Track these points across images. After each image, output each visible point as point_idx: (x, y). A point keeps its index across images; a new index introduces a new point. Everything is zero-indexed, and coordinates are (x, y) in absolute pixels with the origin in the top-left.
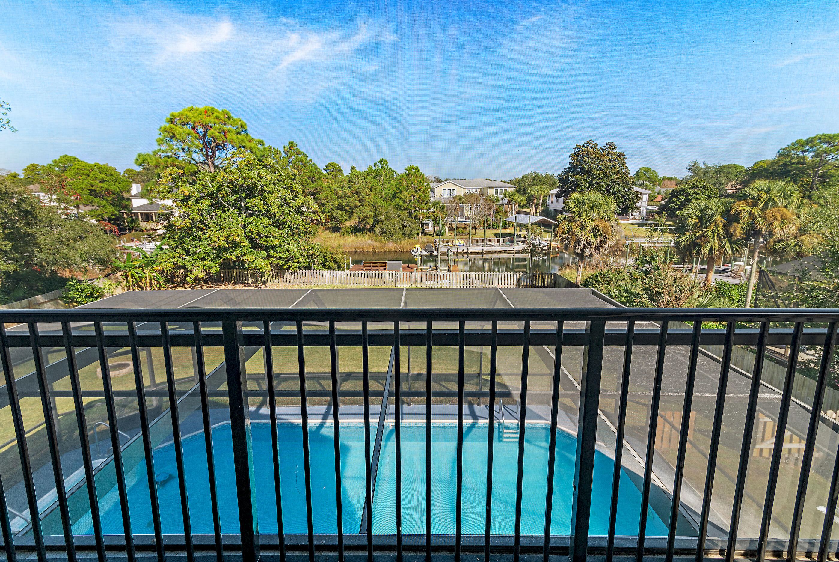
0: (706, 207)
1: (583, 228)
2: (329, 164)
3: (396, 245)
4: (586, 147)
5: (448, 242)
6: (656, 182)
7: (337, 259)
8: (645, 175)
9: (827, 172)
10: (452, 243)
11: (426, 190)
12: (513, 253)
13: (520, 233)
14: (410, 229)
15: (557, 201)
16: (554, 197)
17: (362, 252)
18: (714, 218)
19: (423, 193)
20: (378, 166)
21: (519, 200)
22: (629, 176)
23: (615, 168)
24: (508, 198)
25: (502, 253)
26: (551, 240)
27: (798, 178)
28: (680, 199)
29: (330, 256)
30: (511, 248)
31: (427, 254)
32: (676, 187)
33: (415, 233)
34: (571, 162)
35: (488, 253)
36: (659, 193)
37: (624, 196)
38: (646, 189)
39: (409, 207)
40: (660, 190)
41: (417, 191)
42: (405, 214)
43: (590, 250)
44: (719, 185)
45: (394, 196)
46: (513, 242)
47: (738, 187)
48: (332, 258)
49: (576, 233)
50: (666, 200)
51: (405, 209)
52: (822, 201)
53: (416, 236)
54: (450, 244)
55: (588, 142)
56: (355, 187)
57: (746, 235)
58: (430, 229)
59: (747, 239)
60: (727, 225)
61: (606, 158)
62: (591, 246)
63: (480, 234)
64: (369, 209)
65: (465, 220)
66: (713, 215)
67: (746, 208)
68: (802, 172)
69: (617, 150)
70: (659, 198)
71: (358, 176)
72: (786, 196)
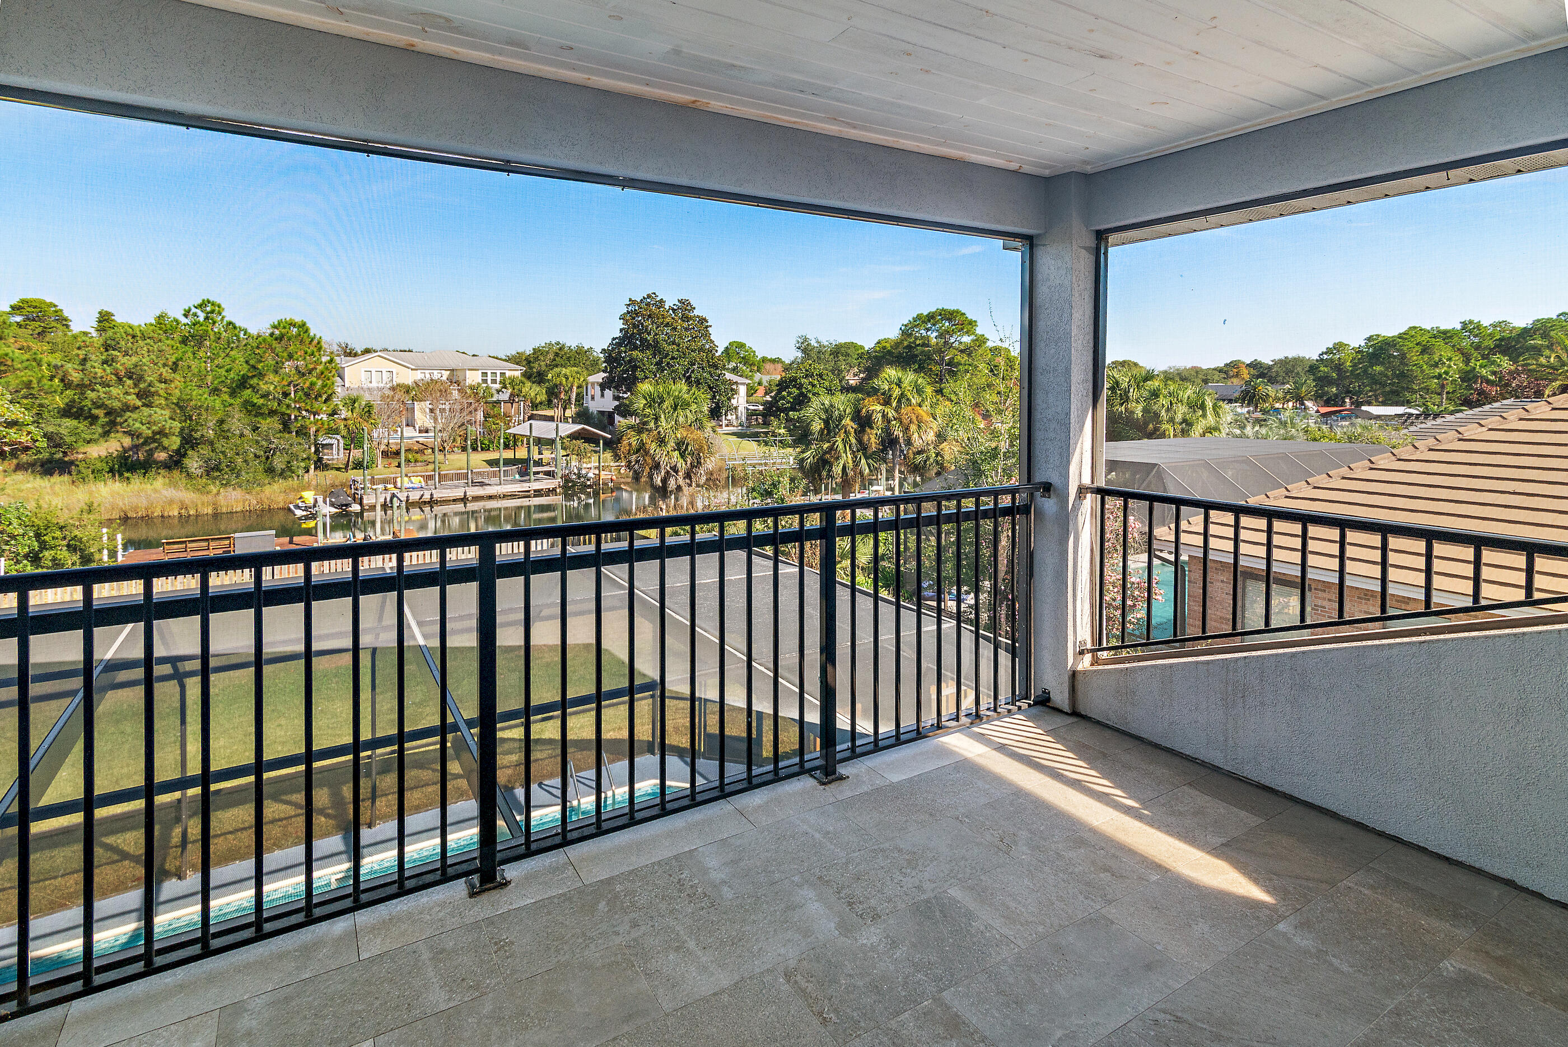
0: (831, 406)
1: (662, 442)
2: (23, 301)
3: (248, 496)
4: (646, 305)
5: (385, 481)
6: (755, 365)
7: (80, 540)
8: (738, 353)
9: (953, 358)
10: (395, 483)
11: (326, 373)
12: (529, 497)
13: (541, 456)
14: (286, 458)
15: (602, 395)
16: (598, 388)
17: (147, 519)
18: (843, 421)
19: (318, 378)
20: (195, 315)
21: (533, 394)
22: (717, 355)
23: (695, 341)
24: (510, 391)
25: (505, 496)
26: (598, 468)
27: (926, 365)
28: (791, 394)
29: (58, 534)
30: (525, 486)
31: (334, 510)
32: (784, 374)
33: (299, 465)
34: (624, 329)
35: (477, 499)
36: (760, 384)
37: (713, 387)
38: (741, 376)
39: (284, 409)
40: (761, 379)
41: (304, 375)
42: (270, 424)
43: (676, 479)
44: (837, 372)
45: (243, 383)
46: (528, 474)
47: (862, 375)
48: (64, 538)
49: (652, 452)
50: (773, 394)
51: (272, 413)
52: (954, 398)
53: (300, 472)
54: (389, 486)
55: (649, 296)
56: (125, 362)
57: (882, 445)
58: (336, 455)
59: (884, 450)
60: (860, 432)
61: (679, 324)
62: (677, 472)
63: (457, 460)
64: (167, 413)
65: (417, 434)
66: (841, 418)
67: (879, 408)
68: (929, 357)
69: (696, 312)
70: (761, 391)
71: (134, 337)
72: (919, 391)
